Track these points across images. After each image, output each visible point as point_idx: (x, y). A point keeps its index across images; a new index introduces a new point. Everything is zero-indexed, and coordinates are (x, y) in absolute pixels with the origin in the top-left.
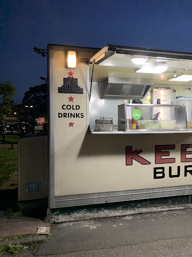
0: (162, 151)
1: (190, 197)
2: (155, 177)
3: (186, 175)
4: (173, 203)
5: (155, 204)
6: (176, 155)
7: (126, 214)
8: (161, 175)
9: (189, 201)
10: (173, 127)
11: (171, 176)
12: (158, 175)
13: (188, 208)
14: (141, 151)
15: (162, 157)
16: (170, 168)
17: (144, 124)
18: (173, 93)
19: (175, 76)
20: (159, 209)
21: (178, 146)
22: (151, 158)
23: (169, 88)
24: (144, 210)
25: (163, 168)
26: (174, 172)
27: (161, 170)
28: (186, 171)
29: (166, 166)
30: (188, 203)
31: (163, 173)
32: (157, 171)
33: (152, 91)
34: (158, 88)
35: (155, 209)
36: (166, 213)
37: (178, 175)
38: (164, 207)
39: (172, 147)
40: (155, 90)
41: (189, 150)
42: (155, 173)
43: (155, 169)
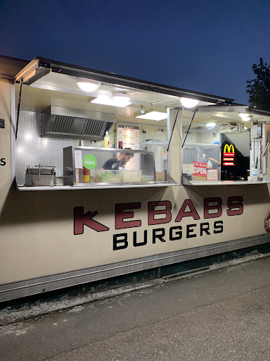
0: (124, 211)
1: (159, 270)
2: (115, 248)
3: (154, 242)
4: (139, 280)
5: (116, 284)
6: (142, 216)
7: (74, 304)
8: (123, 244)
9: (159, 275)
10: (138, 179)
11: (135, 244)
12: (118, 245)
13: (157, 284)
14: (96, 213)
15: (125, 220)
16: (135, 234)
17: (100, 175)
18: (142, 134)
19: (143, 112)
20: (121, 291)
21: (145, 204)
22: (109, 222)
23: (137, 128)
24: (100, 295)
25: (125, 235)
26: (140, 239)
27: (123, 238)
28: (154, 236)
29: (130, 232)
30: (157, 278)
31: (125, 241)
32: (118, 238)
33: (115, 131)
34: (123, 127)
35: (114, 292)
36: (129, 295)
37: (145, 243)
38: (127, 287)
39: (137, 206)
40: (119, 129)
41: (158, 208)
42: (115, 242)
43: (115, 236)
